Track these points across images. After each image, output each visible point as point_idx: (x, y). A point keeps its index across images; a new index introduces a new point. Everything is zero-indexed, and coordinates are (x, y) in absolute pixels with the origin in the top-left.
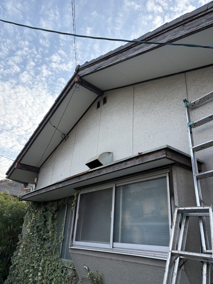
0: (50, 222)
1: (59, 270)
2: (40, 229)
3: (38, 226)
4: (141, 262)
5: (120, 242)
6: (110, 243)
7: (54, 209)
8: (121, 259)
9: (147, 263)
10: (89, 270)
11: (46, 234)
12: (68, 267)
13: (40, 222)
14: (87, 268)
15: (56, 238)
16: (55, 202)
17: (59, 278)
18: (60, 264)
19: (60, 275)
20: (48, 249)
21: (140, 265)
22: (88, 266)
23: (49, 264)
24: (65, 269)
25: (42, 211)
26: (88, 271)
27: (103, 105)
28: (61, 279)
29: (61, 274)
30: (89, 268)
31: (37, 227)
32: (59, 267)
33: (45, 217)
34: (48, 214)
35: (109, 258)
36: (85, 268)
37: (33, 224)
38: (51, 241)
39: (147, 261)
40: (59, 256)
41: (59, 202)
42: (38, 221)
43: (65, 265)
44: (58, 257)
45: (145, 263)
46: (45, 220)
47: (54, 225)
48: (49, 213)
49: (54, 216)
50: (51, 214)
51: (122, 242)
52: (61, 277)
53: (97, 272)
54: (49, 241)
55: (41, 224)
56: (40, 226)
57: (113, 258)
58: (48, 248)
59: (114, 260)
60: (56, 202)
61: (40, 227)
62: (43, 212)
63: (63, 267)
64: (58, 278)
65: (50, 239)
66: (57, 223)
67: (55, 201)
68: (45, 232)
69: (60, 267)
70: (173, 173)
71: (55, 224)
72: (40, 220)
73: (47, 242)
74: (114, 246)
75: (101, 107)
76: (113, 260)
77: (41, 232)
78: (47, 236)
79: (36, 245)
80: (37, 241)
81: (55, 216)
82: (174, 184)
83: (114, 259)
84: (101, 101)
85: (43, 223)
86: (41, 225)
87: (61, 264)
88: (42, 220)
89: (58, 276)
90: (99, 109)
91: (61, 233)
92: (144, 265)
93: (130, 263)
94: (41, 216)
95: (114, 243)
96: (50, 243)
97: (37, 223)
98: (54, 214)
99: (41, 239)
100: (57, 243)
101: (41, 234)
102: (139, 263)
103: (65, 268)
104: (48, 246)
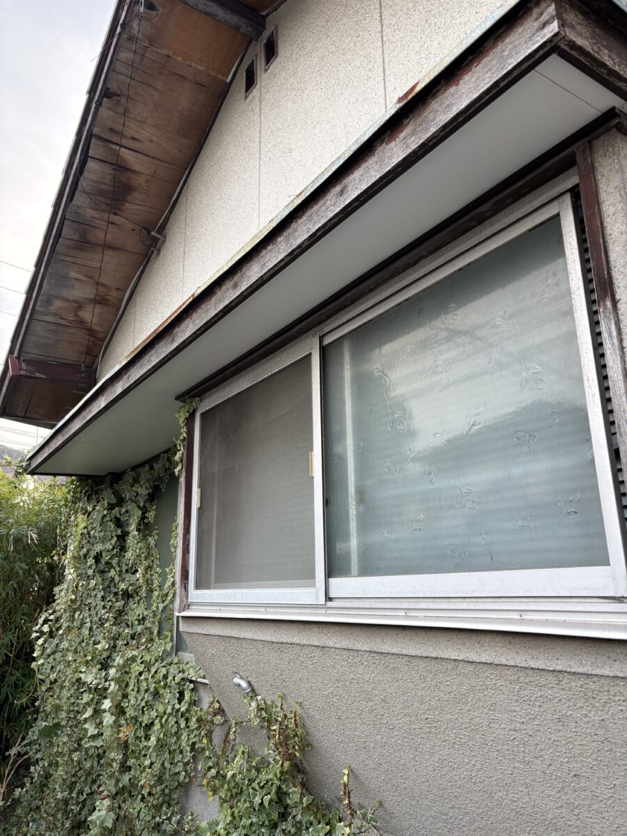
0: (134, 537)
1: (170, 693)
2: (107, 563)
3: (97, 553)
4: (453, 655)
5: (356, 574)
6: (315, 583)
7: (143, 491)
8: (363, 643)
9: (485, 658)
10: (253, 693)
11: (128, 577)
12: (199, 680)
13: (103, 542)
14: (244, 684)
15: (160, 586)
16: (144, 467)
17: (172, 721)
18: (172, 670)
19: (173, 709)
20: (139, 624)
21: (449, 668)
22: (250, 679)
23: (140, 674)
24: (188, 686)
25: (108, 503)
26: (251, 694)
27: (266, 71)
28: (177, 722)
29: (177, 706)
30: (252, 682)
31: (97, 558)
32: (171, 682)
33: (118, 523)
34: (127, 511)
35: (316, 643)
36: (239, 685)
37: (82, 547)
38: (146, 598)
39: (483, 645)
40: (170, 644)
41: (155, 465)
42: (95, 537)
43: (189, 674)
44: (169, 649)
45: (473, 657)
46: (119, 532)
47: (149, 544)
48: (129, 508)
49: (146, 515)
50: (136, 509)
51: (365, 571)
52: (176, 716)
53: (283, 697)
54: (141, 599)
55: (108, 546)
56: (104, 555)
57: (331, 644)
58: (139, 621)
59: (338, 652)
60: (147, 467)
61: (107, 556)
62: (111, 507)
63: (183, 679)
64: (167, 720)
65: (143, 593)
66: (156, 538)
67: (142, 464)
68: (124, 570)
69: (173, 683)
70: (599, 177)
71: (151, 541)
72: (102, 534)
73: (134, 603)
74: (332, 595)
75: (259, 82)
76: (333, 650)
77: (112, 573)
78: (131, 585)
79: (99, 616)
80: (103, 601)
81: (151, 515)
82: (608, 231)
83: (336, 646)
84: (258, 58)
85: (113, 541)
86: (108, 551)
87: (176, 672)
88: (111, 532)
89: (167, 712)
90: (255, 92)
91: (171, 570)
92: (471, 668)
93: (406, 658)
94: (105, 520)
95: (333, 581)
96: (142, 606)
97: (95, 545)
98: (144, 510)
99: (116, 594)
100: (163, 602)
101: (113, 580)
102: (447, 657)
103: (188, 683)
104: (139, 615)
